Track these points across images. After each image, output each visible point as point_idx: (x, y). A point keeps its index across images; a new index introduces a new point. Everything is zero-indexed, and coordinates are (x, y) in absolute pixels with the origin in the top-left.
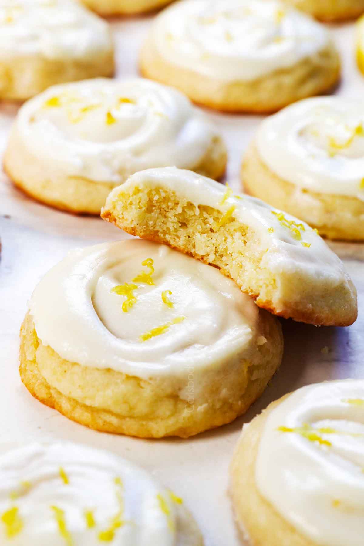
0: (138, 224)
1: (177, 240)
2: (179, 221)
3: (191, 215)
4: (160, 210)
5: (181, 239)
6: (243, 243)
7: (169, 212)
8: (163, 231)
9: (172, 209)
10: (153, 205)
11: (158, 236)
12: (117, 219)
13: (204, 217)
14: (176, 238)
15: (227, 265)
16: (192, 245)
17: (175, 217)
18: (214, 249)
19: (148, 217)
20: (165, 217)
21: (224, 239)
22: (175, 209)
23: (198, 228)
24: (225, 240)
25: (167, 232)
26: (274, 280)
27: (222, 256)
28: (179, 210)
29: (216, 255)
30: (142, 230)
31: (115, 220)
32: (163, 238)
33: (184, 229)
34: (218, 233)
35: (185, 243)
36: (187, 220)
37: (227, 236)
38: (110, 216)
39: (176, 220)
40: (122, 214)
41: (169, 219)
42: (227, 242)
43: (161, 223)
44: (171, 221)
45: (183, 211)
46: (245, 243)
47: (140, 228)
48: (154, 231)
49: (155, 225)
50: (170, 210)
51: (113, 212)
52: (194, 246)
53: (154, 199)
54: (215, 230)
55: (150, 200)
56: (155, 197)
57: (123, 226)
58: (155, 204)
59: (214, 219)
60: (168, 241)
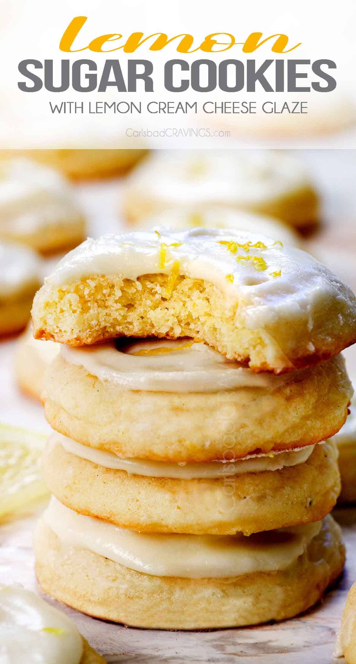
0: (80, 331)
1: (131, 327)
2: (123, 305)
3: (134, 292)
4: (97, 303)
5: (135, 324)
6: (205, 302)
7: (108, 300)
8: (110, 325)
9: (109, 295)
10: (87, 300)
11: (108, 332)
12: (53, 334)
13: (148, 288)
14: (128, 325)
15: (198, 332)
16: (150, 325)
17: (116, 303)
18: (176, 320)
19: (88, 317)
20: (106, 307)
21: (181, 304)
22: (113, 294)
23: (148, 303)
24: (184, 305)
25: (116, 323)
26: (260, 338)
27: (188, 324)
28: (118, 294)
29: (181, 326)
30: (88, 335)
31: (52, 336)
32: (114, 331)
33: (133, 311)
34: (172, 300)
35: (140, 327)
36: (132, 300)
37: (184, 299)
38: (44, 334)
39: (119, 306)
40: (57, 327)
41: (112, 308)
42: (188, 307)
43: (105, 317)
44: (114, 309)
45: (123, 291)
46: (208, 300)
47: (85, 334)
48: (101, 329)
49: (99, 321)
50: (107, 298)
51: (46, 329)
52: (153, 326)
53: (85, 294)
54: (167, 298)
55: (82, 297)
56: (85, 291)
57: (65, 340)
58: (89, 299)
59: (161, 286)
60: (121, 332)
